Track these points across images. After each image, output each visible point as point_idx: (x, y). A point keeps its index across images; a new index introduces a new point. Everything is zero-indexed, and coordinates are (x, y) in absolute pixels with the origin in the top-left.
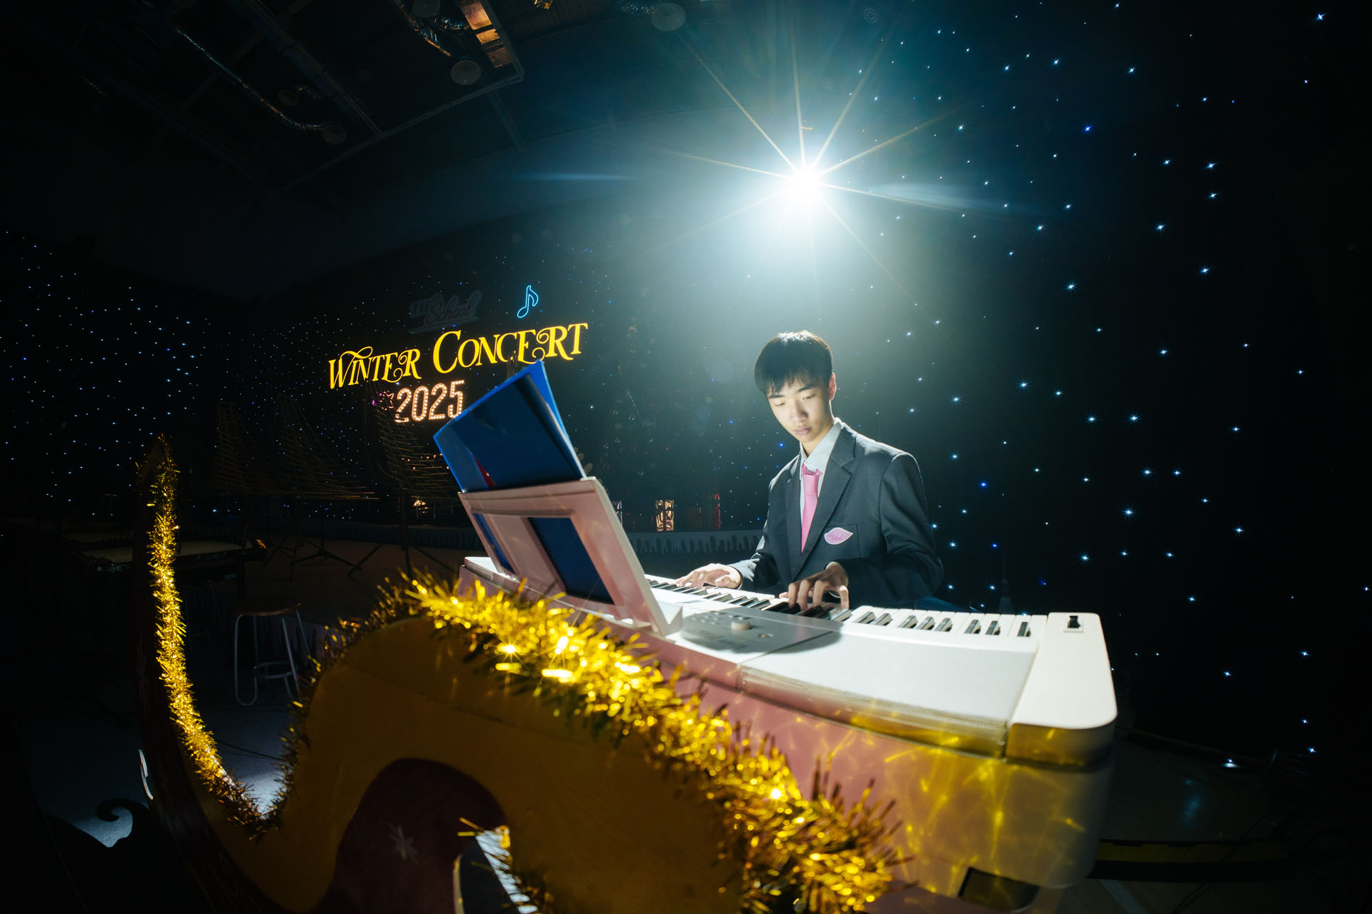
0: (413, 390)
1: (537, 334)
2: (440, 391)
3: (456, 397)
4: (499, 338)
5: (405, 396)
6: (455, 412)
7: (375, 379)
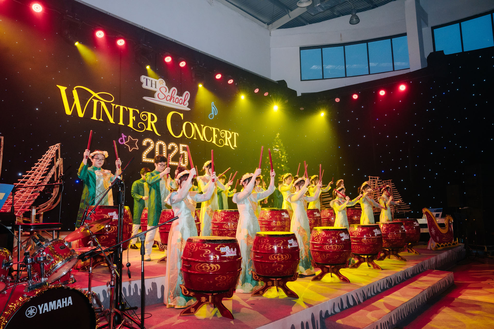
0: (155, 142)
1: (220, 131)
2: (173, 148)
3: (183, 154)
4: (203, 127)
5: (149, 144)
6: (184, 163)
7: (121, 123)
